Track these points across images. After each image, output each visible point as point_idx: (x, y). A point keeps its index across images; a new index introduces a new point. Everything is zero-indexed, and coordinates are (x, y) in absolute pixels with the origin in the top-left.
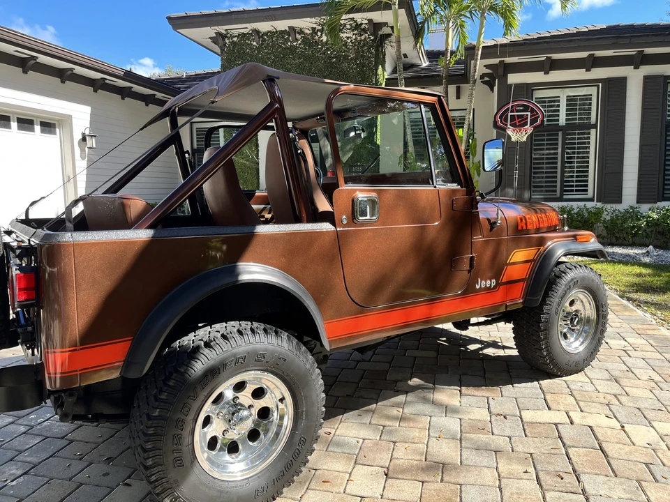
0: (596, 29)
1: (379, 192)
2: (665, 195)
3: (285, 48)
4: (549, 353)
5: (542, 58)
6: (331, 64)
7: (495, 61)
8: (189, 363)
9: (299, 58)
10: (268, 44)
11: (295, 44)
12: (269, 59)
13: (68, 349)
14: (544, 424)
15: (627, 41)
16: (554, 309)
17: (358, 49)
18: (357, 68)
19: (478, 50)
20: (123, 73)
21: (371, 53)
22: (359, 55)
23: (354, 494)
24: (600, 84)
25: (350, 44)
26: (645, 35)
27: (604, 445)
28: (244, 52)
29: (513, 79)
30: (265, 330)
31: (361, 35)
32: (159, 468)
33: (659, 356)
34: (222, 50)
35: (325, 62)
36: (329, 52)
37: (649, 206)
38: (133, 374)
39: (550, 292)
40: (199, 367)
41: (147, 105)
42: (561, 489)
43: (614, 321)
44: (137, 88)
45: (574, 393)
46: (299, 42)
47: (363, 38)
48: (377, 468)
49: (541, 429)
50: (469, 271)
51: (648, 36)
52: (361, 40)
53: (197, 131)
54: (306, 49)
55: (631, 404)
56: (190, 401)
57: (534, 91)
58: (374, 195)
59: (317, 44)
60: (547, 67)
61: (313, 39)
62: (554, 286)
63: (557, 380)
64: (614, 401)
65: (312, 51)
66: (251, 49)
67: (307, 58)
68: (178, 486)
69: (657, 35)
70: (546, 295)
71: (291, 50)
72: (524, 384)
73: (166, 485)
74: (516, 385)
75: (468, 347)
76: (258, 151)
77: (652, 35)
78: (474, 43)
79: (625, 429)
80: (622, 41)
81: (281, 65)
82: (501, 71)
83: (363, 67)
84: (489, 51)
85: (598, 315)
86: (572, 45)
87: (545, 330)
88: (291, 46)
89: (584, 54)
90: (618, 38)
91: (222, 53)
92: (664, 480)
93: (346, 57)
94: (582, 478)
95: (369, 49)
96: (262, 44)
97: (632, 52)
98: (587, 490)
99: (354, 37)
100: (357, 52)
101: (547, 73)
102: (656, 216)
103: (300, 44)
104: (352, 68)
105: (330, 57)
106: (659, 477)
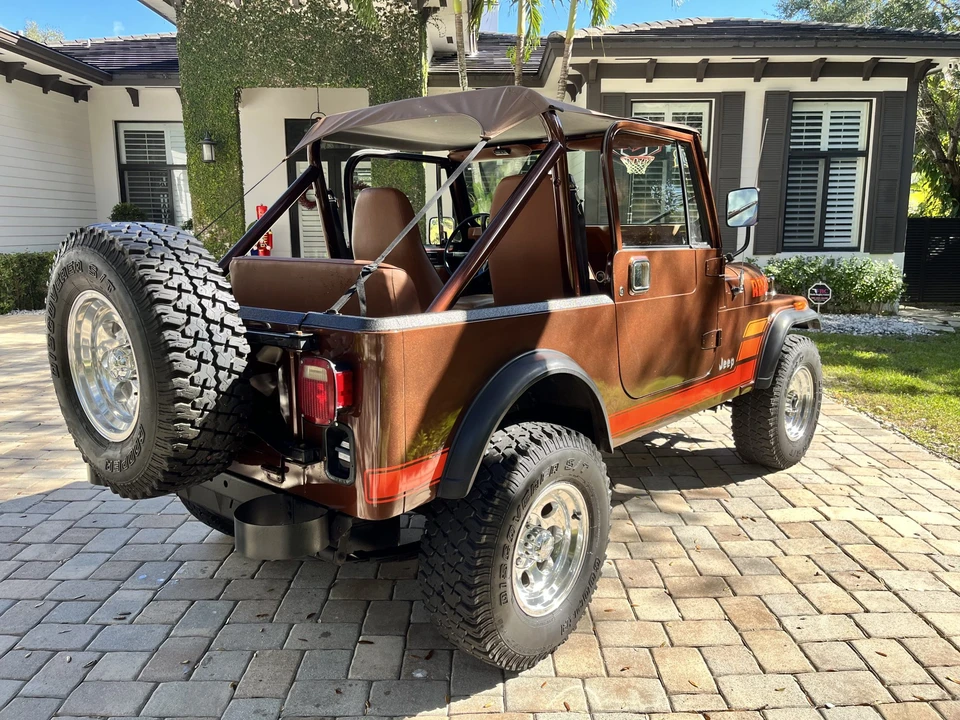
0: (701, 23)
1: (649, 254)
2: (785, 245)
3: (283, 17)
4: (777, 442)
5: (643, 60)
6: (355, 46)
7: (586, 60)
8: (510, 476)
9: (305, 34)
10: (254, 7)
11: (298, 11)
12: (257, 31)
13: (400, 466)
14: (800, 522)
15: (750, 45)
16: (783, 391)
17: (395, 27)
18: (394, 55)
19: (569, 43)
20: (16, 41)
21: (414, 35)
22: (396, 36)
23: (651, 619)
24: (714, 100)
25: (383, 18)
26: (772, 38)
27: (876, 539)
28: (215, 17)
29: (609, 85)
30: (569, 433)
31: (400, 7)
32: (486, 607)
33: (864, 440)
34: (179, 12)
35: (345, 42)
36: (351, 28)
37: (768, 258)
38: (453, 494)
39: (780, 371)
40: (519, 480)
41: (45, 92)
42: (864, 588)
43: (827, 403)
44: (33, 65)
45: (807, 486)
46: (305, 9)
47: (402, 11)
48: (652, 589)
49: (801, 528)
50: (715, 349)
51: (776, 39)
52: (399, 14)
53: (126, 136)
54: (315, 21)
55: (871, 494)
56: (514, 523)
57: (634, 104)
58: (645, 258)
59: (332, 13)
60: (651, 73)
61: (326, 5)
62: (783, 364)
63: (779, 474)
64: (853, 493)
65: (325, 25)
66: (226, 13)
67: (318, 34)
68: (502, 627)
69: (786, 39)
70: (776, 375)
71: (292, 20)
72: (747, 482)
73: (490, 628)
74: (739, 483)
75: (653, 442)
76: (242, 172)
77: (782, 39)
78: (563, 33)
79: (884, 520)
80: (743, 44)
81: (277, 42)
82: (592, 74)
83: (403, 54)
84: (582, 46)
85: (815, 396)
86: (683, 45)
87: (775, 415)
88: (291, 14)
89: (695, 59)
90: (740, 39)
91: (178, 16)
92: (952, 569)
93: (377, 38)
94: (878, 574)
95: (411, 28)
96: (245, 7)
97: (753, 59)
98: (891, 586)
99: (388, 8)
100: (394, 32)
101: (649, 80)
102: (777, 271)
103: (306, 12)
104: (386, 55)
105: (353, 36)
106: (948, 567)
